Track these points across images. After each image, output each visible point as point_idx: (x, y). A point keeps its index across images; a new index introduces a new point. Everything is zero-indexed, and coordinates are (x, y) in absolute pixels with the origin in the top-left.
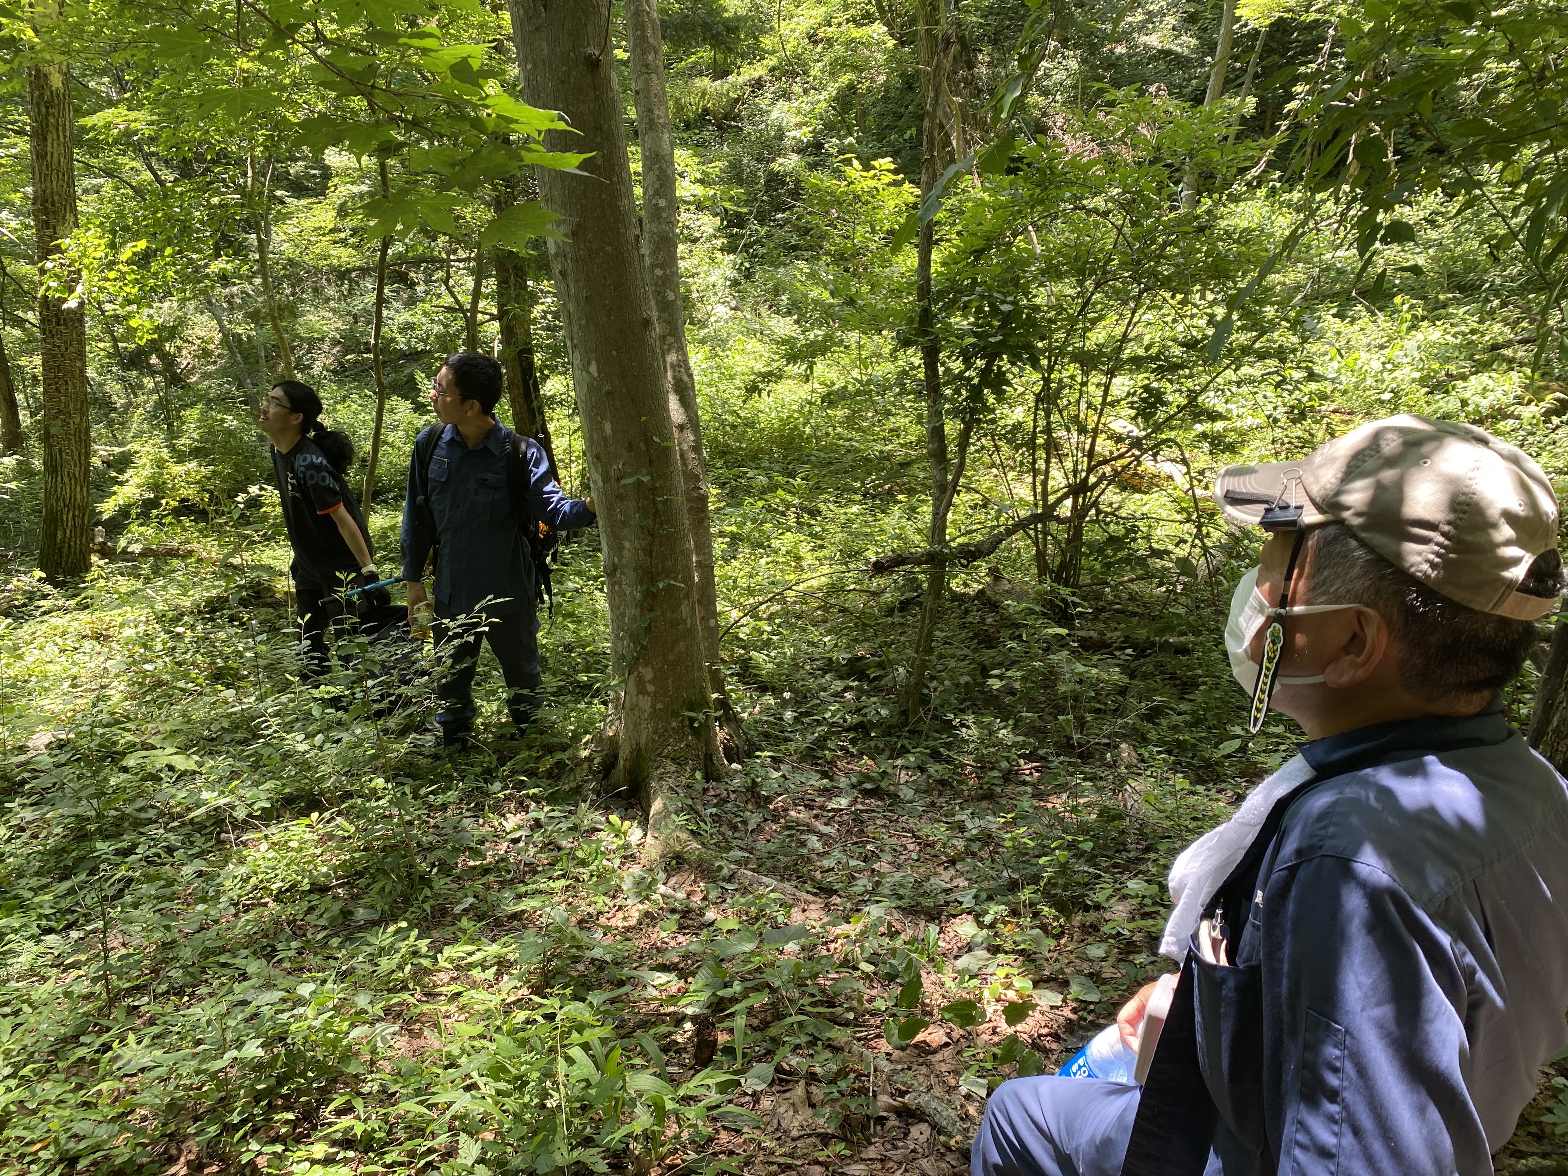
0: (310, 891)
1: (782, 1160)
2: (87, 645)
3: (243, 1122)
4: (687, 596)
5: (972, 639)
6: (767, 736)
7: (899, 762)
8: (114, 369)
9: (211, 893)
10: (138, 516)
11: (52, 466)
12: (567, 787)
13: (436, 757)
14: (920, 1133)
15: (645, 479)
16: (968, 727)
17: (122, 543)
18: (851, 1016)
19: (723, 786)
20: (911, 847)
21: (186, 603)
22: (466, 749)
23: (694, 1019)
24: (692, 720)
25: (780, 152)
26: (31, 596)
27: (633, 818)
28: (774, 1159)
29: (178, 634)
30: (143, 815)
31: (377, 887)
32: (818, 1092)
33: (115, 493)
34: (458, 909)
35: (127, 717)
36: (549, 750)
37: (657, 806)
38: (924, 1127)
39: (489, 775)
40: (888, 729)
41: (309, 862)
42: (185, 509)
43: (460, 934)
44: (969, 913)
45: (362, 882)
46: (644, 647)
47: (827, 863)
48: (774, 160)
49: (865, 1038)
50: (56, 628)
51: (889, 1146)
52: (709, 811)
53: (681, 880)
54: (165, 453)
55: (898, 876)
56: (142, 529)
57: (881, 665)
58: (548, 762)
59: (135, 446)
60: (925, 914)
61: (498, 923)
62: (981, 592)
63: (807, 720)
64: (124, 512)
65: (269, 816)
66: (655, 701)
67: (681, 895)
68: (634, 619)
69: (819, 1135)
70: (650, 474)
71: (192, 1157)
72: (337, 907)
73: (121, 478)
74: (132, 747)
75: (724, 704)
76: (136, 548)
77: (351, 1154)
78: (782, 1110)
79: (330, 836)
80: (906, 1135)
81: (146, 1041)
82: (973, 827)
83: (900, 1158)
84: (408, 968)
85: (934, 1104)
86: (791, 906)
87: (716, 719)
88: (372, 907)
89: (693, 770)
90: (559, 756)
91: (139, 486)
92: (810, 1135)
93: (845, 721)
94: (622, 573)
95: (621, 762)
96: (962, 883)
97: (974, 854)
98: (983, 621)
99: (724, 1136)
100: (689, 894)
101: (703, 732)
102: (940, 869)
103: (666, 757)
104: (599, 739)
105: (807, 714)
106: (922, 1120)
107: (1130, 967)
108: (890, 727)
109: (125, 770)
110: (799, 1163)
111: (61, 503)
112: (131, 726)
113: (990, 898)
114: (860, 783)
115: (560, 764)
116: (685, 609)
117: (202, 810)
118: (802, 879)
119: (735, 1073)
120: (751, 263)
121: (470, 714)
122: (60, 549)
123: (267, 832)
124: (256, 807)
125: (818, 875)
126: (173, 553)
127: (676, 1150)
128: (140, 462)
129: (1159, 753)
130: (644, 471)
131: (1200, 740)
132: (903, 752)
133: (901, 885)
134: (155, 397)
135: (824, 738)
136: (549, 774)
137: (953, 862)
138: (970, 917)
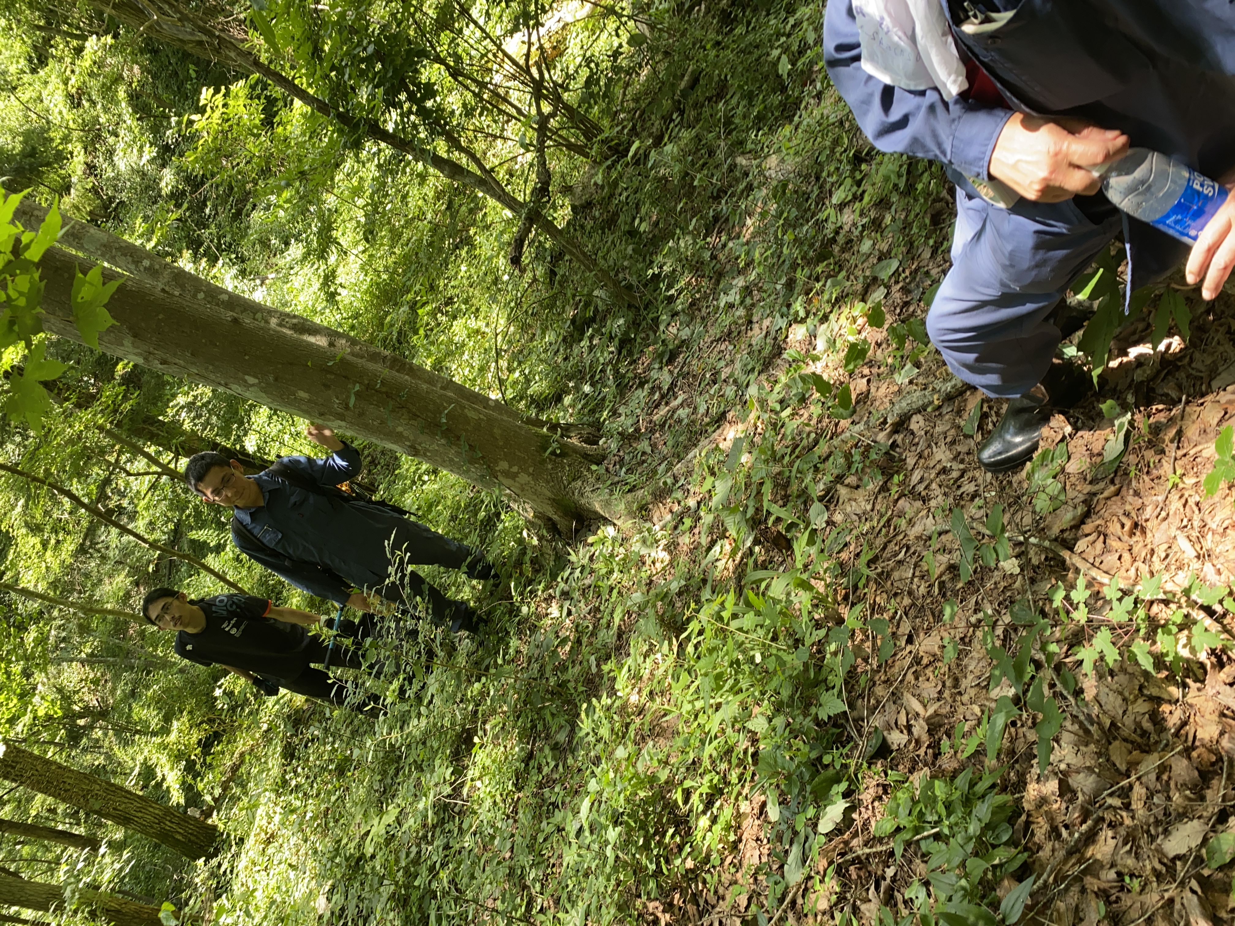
0: (527, 765)
1: (882, 523)
2: (270, 850)
3: (658, 864)
4: (463, 407)
5: (603, 233)
6: (593, 411)
7: (662, 328)
8: (73, 754)
9: (491, 832)
10: (194, 778)
11: (123, 820)
12: (552, 563)
13: (481, 644)
14: (917, 423)
15: (357, 387)
16: (665, 264)
17: (208, 798)
18: (813, 435)
19: (611, 456)
20: (723, 347)
21: (275, 771)
22: (487, 620)
23: (756, 542)
24: (553, 453)
25: (156, 181)
26: (213, 875)
27: (599, 528)
28: (878, 529)
29: (296, 786)
30: (412, 856)
31: (548, 717)
32: (851, 480)
33: (168, 788)
34: (594, 670)
35: (337, 842)
36: (519, 563)
37: (598, 507)
38: (915, 418)
39: (514, 611)
40: (635, 324)
41: (506, 758)
42: (206, 745)
43: (612, 674)
44: (790, 325)
45: (540, 727)
46: (483, 458)
47: (702, 410)
48: (160, 190)
49: (833, 434)
50: (246, 868)
51: (914, 448)
52: (622, 473)
53: (658, 513)
54: (158, 740)
55: (738, 365)
56: (206, 780)
57: (587, 305)
58: (528, 569)
59: (140, 758)
60: (774, 357)
61: (618, 648)
62: (574, 208)
63: (598, 377)
64: (188, 789)
65: (460, 771)
66: (525, 471)
67: (669, 517)
68: (458, 454)
69: (879, 492)
70: (354, 383)
71: (661, 908)
72: (547, 750)
73: (159, 778)
74: (359, 846)
75: (554, 427)
76: (217, 792)
77: (718, 804)
78: (849, 509)
79: (496, 737)
80: (913, 433)
81: (568, 906)
82: (733, 296)
83: (926, 444)
84: (616, 717)
85: (904, 404)
86: (717, 446)
87: (562, 436)
88: (561, 727)
89: (589, 469)
90: (527, 559)
91: (172, 769)
92: (876, 498)
93: (612, 353)
94: (420, 444)
95: (555, 517)
96: (766, 322)
97: (753, 305)
98: (594, 218)
99: (844, 556)
100: (671, 511)
101: (566, 451)
102: (750, 333)
103: (569, 483)
104: (530, 525)
105: (592, 377)
106: (909, 418)
107: (889, 229)
108: (634, 323)
109: (373, 857)
110: (890, 513)
111: (155, 826)
112: (344, 841)
113: (789, 306)
114: (661, 362)
115: (533, 561)
116: (471, 414)
117: (430, 813)
118: (703, 432)
119: (806, 528)
120: (234, 252)
121: (464, 606)
122: (190, 840)
123: (469, 777)
124: (448, 778)
125: (707, 420)
126: (235, 769)
127: (835, 590)
128: (154, 760)
129: (756, 136)
130: (350, 386)
131: (764, 101)
132: (656, 321)
133: (745, 365)
134: (111, 732)
135: (616, 372)
136: (536, 571)
137: (750, 322)
138: (794, 326)
